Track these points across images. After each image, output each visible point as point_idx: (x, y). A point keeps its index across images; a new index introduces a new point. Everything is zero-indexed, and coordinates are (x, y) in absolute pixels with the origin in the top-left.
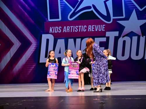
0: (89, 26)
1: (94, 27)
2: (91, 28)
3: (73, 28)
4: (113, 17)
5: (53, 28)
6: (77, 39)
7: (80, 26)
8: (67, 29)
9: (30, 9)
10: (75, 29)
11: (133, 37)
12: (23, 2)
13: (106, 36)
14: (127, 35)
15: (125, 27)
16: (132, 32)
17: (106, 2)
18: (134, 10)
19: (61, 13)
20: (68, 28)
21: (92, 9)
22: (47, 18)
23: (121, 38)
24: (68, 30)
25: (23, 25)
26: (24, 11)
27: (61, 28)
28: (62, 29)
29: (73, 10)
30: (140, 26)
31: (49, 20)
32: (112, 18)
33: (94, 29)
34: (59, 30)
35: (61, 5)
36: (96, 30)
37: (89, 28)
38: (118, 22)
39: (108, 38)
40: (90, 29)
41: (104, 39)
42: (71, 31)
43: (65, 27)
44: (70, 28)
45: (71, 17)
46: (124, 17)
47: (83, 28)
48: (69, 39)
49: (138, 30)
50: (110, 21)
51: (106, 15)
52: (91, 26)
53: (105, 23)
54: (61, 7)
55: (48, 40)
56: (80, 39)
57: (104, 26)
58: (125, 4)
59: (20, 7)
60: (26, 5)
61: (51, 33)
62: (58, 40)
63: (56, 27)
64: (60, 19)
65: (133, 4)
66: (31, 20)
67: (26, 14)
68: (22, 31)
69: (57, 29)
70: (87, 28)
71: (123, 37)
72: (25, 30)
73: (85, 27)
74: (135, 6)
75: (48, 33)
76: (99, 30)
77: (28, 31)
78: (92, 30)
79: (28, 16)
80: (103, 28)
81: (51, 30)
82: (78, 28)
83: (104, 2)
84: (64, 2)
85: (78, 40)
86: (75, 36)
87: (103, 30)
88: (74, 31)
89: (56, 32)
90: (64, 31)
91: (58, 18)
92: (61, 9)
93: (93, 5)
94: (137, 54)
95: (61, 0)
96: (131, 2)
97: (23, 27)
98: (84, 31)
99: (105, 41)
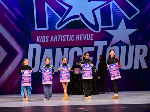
0: (77, 35)
1: (82, 36)
2: (79, 37)
3: (60, 37)
4: (102, 26)
5: (40, 37)
7: (68, 36)
8: (54, 39)
9: (17, 18)
10: (63, 38)
11: (122, 46)
12: (10, 11)
13: (95, 45)
14: (115, 45)
15: (113, 36)
16: (121, 41)
17: (95, 11)
18: (123, 19)
19: (49, 22)
20: (56, 37)
21: (80, 18)
22: (35, 27)
23: (110, 47)
24: (56, 40)
25: (9, 34)
26: (10, 20)
27: (48, 37)
29: (61, 19)
30: (129, 36)
31: (37, 29)
32: (100, 27)
33: (82, 39)
34: (46, 39)
35: (48, 13)
36: (85, 39)
37: (77, 38)
38: (107, 31)
39: (96, 48)
40: (78, 39)
41: (92, 49)
42: (59, 41)
43: (52, 36)
44: (58, 37)
45: (58, 26)
46: (112, 26)
47: (71, 38)
48: (57, 49)
49: (126, 40)
50: (98, 30)
51: (94, 24)
52: (79, 35)
53: (93, 32)
54: (48, 16)
55: (35, 50)
56: (68, 48)
57: (92, 36)
58: (113, 13)
59: (6, 16)
60: (13, 14)
61: (38, 43)
62: (46, 49)
63: (43, 37)
64: (47, 28)
65: (121, 12)
66: (18, 29)
67: (13, 23)
68: (8, 40)
69: (44, 39)
70: (75, 38)
71: (112, 46)
72: (11, 39)
73: (73, 36)
74: (123, 15)
75: (35, 42)
76: (87, 39)
78: (80, 40)
79: (15, 25)
80: (91, 37)
81: (38, 39)
82: (66, 38)
83: (92, 10)
84: (52, 11)
85: (66, 50)
86: (63, 45)
87: (91, 39)
88: (61, 41)
89: (43, 41)
90: (51, 40)
91: (46, 27)
92: (48, 18)
93: (81, 15)
94: (126, 64)
95: (48, 9)
96: (120, 10)
97: (9, 37)
98: (72, 40)
99: (94, 50)
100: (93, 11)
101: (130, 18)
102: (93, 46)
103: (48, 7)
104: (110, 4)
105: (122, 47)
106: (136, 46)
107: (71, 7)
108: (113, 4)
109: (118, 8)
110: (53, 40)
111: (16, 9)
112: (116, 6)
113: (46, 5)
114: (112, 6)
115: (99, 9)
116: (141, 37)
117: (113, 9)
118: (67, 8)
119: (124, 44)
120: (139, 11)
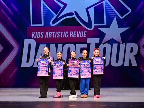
0: (71, 32)
1: (75, 33)
2: (72, 34)
3: (55, 33)
4: (95, 23)
5: (35, 33)
6: (58, 45)
7: (62, 32)
9: (13, 14)
10: (57, 35)
12: (7, 7)
13: (87, 42)
14: (107, 42)
15: (106, 34)
16: (112, 39)
17: (89, 10)
18: (115, 17)
19: (44, 19)
20: (50, 33)
21: (74, 16)
22: (30, 23)
23: (102, 44)
24: (50, 36)
25: (6, 29)
26: (7, 16)
27: (43, 33)
28: (44, 35)
29: (56, 16)
30: (121, 34)
31: (32, 25)
32: (94, 25)
33: (76, 35)
34: (41, 35)
35: (44, 10)
36: (78, 36)
37: (71, 34)
38: (100, 29)
39: (89, 45)
40: (71, 36)
42: (53, 37)
43: (47, 33)
44: (53, 33)
45: (53, 23)
46: (105, 24)
47: (65, 34)
48: (51, 45)
50: (91, 28)
51: (88, 22)
52: (72, 32)
53: (86, 30)
54: (44, 12)
55: (30, 45)
56: (62, 45)
57: (85, 33)
58: (106, 11)
59: (3, 11)
60: (10, 10)
61: (33, 38)
62: (40, 45)
63: (38, 33)
64: (42, 25)
65: (114, 11)
66: (14, 24)
67: (9, 19)
69: (39, 35)
70: (69, 34)
71: (104, 44)
72: (7, 34)
73: (67, 33)
74: (116, 13)
75: (30, 37)
76: (81, 36)
77: (11, 35)
78: (74, 37)
79: (11, 21)
81: (33, 35)
82: (60, 34)
84: (47, 8)
85: (60, 46)
86: (57, 42)
87: (84, 37)
88: (56, 37)
89: (38, 37)
90: (46, 36)
91: (41, 23)
92: (44, 14)
93: (75, 12)
95: (44, 6)
96: (112, 9)
97: (6, 31)
98: (66, 37)
99: (86, 47)
100: (87, 9)
101: (122, 17)
102: (86, 43)
103: (43, 4)
104: (103, 3)
105: (114, 44)
106: (127, 44)
107: (65, 5)
108: (106, 3)
109: (111, 7)
110: (47, 36)
111: (13, 5)
112: (109, 5)
113: (42, 2)
114: (106, 5)
115: (93, 8)
116: (132, 35)
117: (106, 7)
118: (62, 6)
119: (115, 42)
120: (131, 11)
